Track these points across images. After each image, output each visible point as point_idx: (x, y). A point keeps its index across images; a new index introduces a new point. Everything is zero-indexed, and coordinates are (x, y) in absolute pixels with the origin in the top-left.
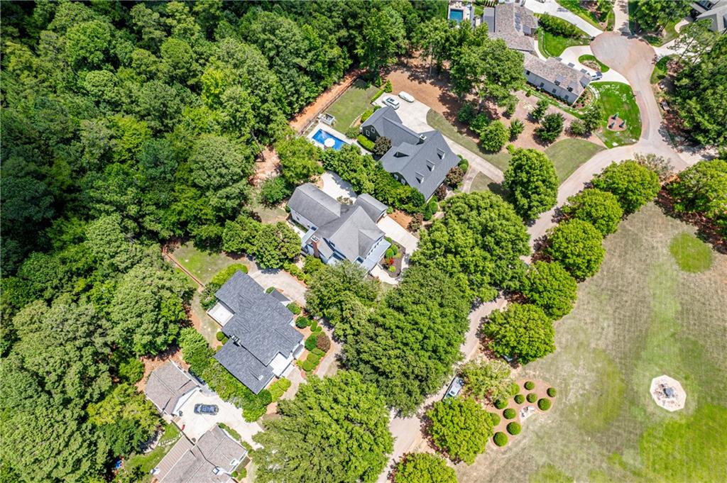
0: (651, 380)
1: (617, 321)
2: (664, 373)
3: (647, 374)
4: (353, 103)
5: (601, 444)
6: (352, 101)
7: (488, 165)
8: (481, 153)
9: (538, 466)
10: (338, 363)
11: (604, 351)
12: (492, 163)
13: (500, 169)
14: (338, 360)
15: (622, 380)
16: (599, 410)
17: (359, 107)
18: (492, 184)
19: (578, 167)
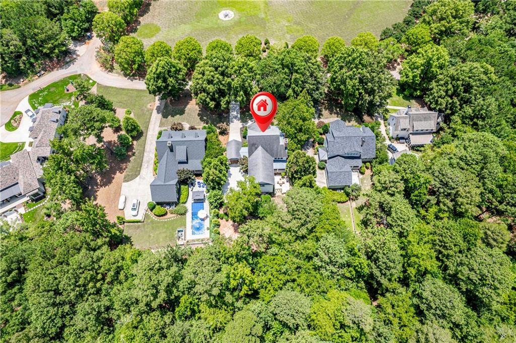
0: (225, 21)
1: (207, 39)
2: (219, 19)
3: (224, 22)
4: (151, 235)
5: (265, 24)
6: (150, 236)
7: (151, 127)
8: (144, 135)
9: (291, 36)
10: (321, 116)
11: (226, 37)
12: (148, 125)
13: (150, 120)
14: (320, 118)
15: (234, 28)
16: (253, 29)
17: (153, 227)
18: (164, 117)
19: (121, 89)
